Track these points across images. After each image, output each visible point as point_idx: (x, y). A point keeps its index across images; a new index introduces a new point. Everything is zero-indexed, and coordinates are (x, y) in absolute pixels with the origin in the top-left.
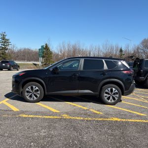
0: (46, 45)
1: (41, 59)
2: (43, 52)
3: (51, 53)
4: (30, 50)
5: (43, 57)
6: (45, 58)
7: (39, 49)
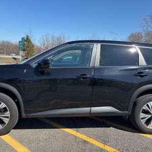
0: (27, 36)
1: (21, 52)
2: (24, 45)
3: (33, 46)
4: (9, 43)
5: (24, 50)
6: (26, 52)
7: (20, 42)
